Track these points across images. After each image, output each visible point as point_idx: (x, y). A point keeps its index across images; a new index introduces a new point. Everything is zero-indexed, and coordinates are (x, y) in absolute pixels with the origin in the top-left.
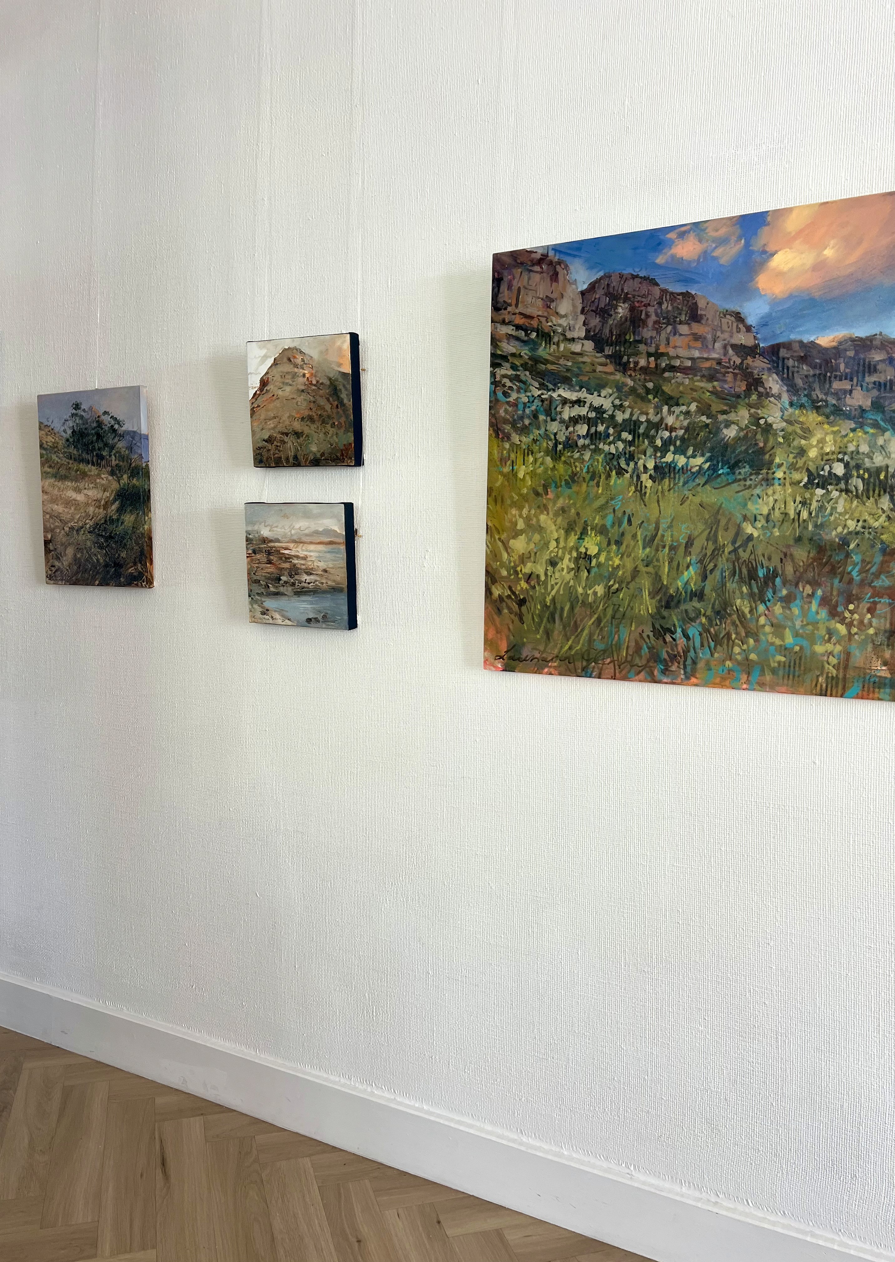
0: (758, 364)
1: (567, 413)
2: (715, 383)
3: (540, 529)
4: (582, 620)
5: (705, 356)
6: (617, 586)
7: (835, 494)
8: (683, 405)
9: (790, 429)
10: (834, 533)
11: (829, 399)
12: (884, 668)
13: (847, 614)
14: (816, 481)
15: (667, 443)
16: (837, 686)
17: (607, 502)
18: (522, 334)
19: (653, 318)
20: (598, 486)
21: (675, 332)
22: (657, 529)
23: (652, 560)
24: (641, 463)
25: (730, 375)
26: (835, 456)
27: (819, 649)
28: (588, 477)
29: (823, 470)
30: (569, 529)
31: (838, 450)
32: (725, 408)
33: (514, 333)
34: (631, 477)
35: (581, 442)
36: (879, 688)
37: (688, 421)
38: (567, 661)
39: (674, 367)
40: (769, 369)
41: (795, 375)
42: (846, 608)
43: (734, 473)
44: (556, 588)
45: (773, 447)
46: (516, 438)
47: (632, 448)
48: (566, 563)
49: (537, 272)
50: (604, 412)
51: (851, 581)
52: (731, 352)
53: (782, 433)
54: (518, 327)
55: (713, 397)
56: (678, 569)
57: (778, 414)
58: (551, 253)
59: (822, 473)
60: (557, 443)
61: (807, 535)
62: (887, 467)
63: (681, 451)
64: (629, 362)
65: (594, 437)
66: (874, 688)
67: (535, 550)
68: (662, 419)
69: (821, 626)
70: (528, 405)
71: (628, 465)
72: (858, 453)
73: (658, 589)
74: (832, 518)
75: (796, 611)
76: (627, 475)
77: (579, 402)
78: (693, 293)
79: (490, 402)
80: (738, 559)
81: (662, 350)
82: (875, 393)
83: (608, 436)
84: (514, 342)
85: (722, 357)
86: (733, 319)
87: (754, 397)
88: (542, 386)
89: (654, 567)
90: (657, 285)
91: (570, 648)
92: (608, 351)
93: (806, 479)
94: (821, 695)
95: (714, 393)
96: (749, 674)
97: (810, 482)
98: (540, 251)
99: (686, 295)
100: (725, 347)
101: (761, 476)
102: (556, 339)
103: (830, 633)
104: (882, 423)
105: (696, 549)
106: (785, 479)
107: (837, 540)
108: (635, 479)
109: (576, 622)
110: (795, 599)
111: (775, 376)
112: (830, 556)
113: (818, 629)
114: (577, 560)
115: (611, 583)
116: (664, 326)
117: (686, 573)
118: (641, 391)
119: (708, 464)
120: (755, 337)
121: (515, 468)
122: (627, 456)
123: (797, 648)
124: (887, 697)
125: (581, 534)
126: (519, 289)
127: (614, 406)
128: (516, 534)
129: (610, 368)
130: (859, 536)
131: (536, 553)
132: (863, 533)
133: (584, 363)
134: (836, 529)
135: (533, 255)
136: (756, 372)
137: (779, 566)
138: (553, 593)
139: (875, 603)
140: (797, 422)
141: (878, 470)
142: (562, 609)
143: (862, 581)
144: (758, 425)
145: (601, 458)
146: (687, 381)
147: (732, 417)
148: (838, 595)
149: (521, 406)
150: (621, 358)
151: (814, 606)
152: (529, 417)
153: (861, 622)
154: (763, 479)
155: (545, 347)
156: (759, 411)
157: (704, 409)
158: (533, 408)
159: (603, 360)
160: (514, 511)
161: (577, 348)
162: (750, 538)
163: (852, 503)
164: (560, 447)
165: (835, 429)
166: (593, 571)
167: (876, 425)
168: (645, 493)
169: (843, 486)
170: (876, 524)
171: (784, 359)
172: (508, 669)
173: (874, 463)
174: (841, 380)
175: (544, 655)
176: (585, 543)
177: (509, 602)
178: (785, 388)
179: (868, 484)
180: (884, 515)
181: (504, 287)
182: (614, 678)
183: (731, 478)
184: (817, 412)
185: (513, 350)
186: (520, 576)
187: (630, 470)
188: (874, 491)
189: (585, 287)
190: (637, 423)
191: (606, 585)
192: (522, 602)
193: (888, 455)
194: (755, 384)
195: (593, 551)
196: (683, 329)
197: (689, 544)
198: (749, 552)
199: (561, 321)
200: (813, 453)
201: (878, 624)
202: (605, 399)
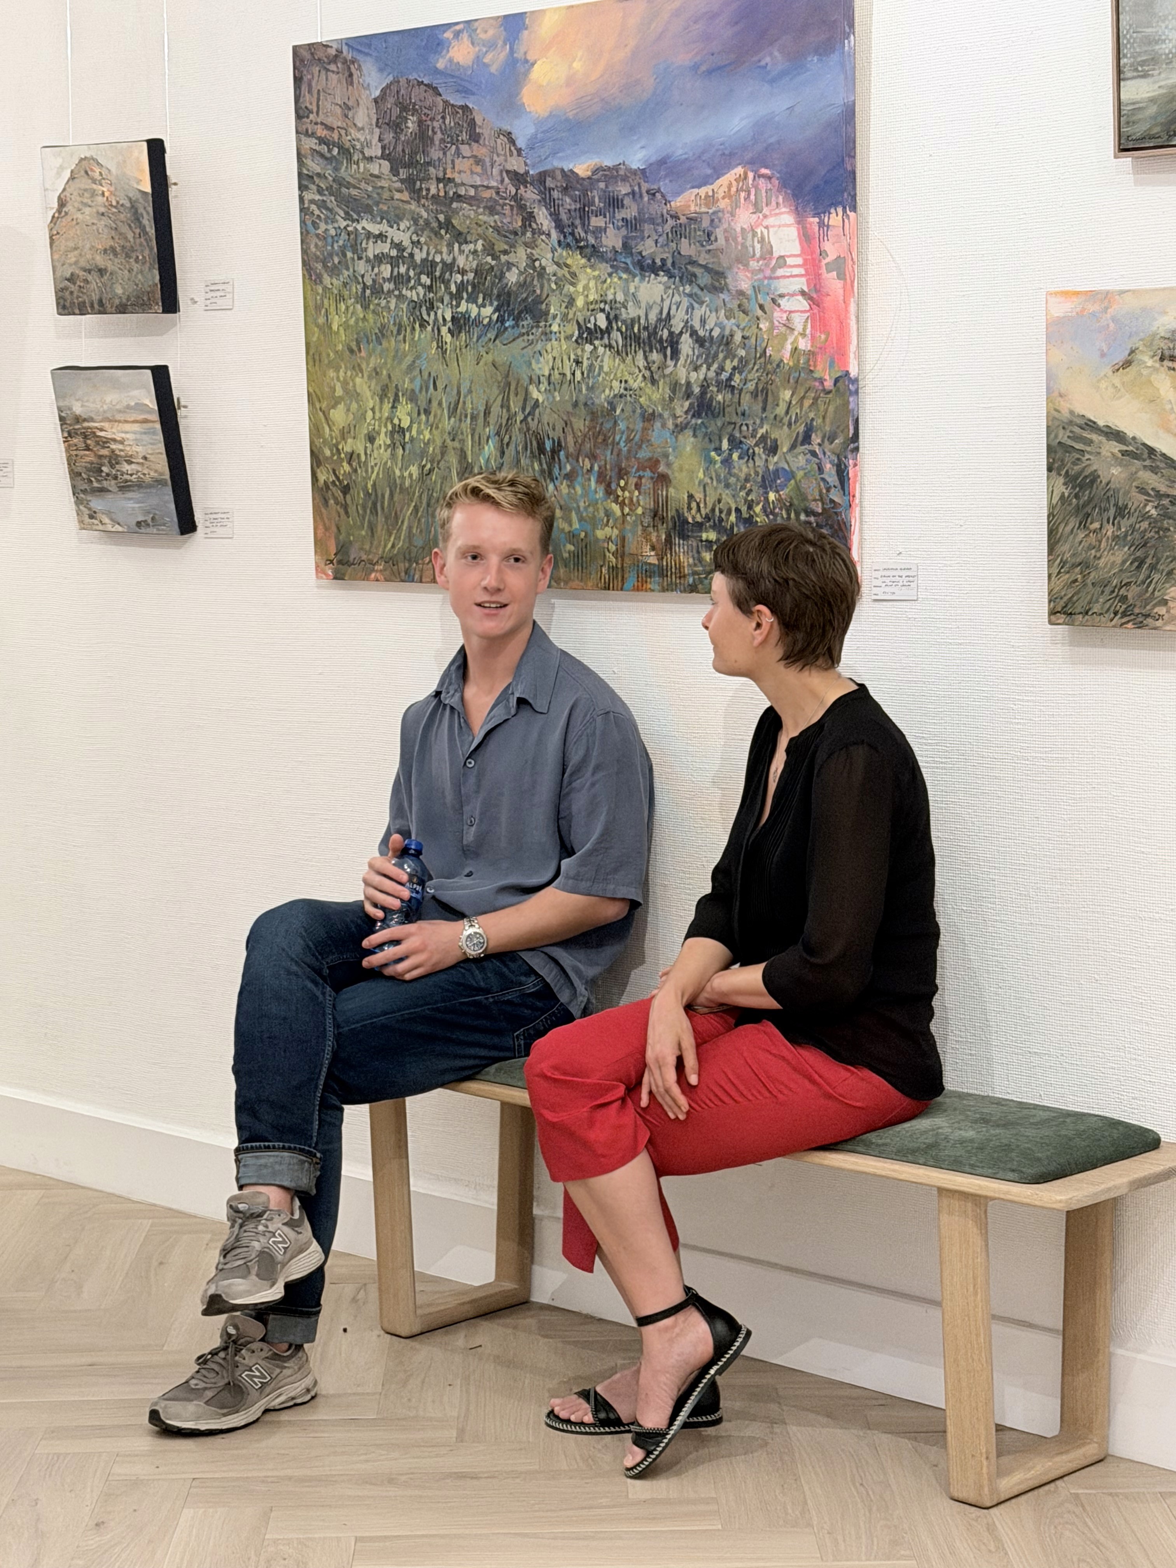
0: (530, 194)
1: (373, 249)
2: (496, 217)
3: (356, 396)
4: (401, 511)
5: (485, 184)
6: (429, 466)
7: (601, 350)
8: (471, 242)
9: (560, 273)
10: (603, 396)
11: (589, 238)
12: (653, 553)
13: (620, 493)
14: (585, 335)
15: (461, 287)
16: (617, 576)
17: (414, 362)
18: (325, 150)
19: (439, 135)
20: (405, 341)
21: (458, 153)
22: (459, 393)
23: (457, 432)
24: (440, 312)
25: (508, 207)
26: (597, 306)
27: (600, 534)
28: (395, 330)
29: (589, 321)
30: (383, 396)
31: (599, 299)
32: (506, 247)
33: (317, 147)
34: (433, 330)
35: (387, 286)
36: (650, 577)
37: (476, 262)
38: (391, 562)
39: (460, 196)
40: (540, 201)
41: (561, 209)
42: (618, 485)
43: (518, 326)
44: (376, 469)
45: (548, 296)
46: (327, 280)
47: (432, 295)
48: (383, 439)
49: (333, 72)
50: (404, 250)
51: (619, 454)
52: (507, 180)
53: (553, 278)
54: (320, 140)
55: (495, 235)
56: (479, 443)
57: (550, 255)
58: (344, 49)
59: (589, 325)
60: (365, 287)
61: (582, 399)
62: (639, 318)
63: (472, 299)
64: (421, 189)
65: (399, 280)
66: (646, 577)
67: (354, 422)
68: (454, 259)
69: (599, 506)
70: (336, 238)
71: (429, 315)
72: (615, 302)
73: (465, 468)
74: (600, 379)
75: (579, 490)
76: (429, 328)
77: (381, 237)
78: (471, 106)
79: (302, 233)
80: (528, 429)
81: (449, 174)
82: (624, 231)
83: (409, 279)
84: (318, 158)
85: (500, 186)
86: (506, 139)
87: (529, 234)
88: (348, 217)
89: (460, 441)
90: (440, 95)
91: (393, 546)
92: (403, 173)
93: (577, 333)
94: (605, 589)
95: (496, 229)
97: (580, 336)
98: (334, 46)
99: (465, 108)
100: (501, 171)
101: (540, 330)
102: (355, 158)
103: (608, 514)
104: (631, 267)
105: (492, 419)
106: (560, 333)
107: (606, 405)
108: (436, 331)
109: (396, 513)
110: (577, 476)
111: (544, 208)
112: (602, 424)
113: (598, 510)
114: (392, 433)
115: (424, 462)
116: (449, 145)
117: (486, 448)
118: (435, 225)
119: (497, 314)
120: (525, 162)
121: (329, 317)
122: (428, 304)
123: (583, 535)
124: (657, 587)
125: (394, 401)
126: (318, 92)
127: (413, 243)
128: (336, 402)
129: (406, 196)
130: (623, 400)
131: (355, 427)
132: (626, 396)
133: (382, 188)
134: (604, 391)
135: (328, 50)
136: (528, 204)
137: (562, 435)
138: (374, 476)
139: (640, 478)
140: (567, 266)
141: (633, 322)
142: (383, 496)
143: (629, 451)
144: (534, 268)
145: (404, 306)
146: (472, 213)
147: (511, 258)
148: (611, 470)
149: (330, 240)
150: (415, 183)
151: (593, 484)
152: (337, 255)
153: (631, 499)
154: (542, 333)
155: (347, 167)
156: (534, 252)
157: (490, 250)
158: (341, 243)
159: (398, 185)
160: (332, 373)
161: (374, 168)
162: (536, 404)
163: (614, 361)
164: (368, 292)
165: (596, 273)
166: (408, 447)
167: (627, 270)
168: (446, 349)
169: (606, 341)
170: (635, 386)
171: (550, 189)
172: (338, 576)
173: (628, 313)
174: (596, 216)
175: (370, 557)
176: (398, 413)
177: (334, 489)
178: (553, 224)
179: (626, 338)
180: (641, 375)
181: (304, 89)
183: (517, 332)
184: (581, 254)
185: (319, 170)
186: (343, 456)
187: (431, 322)
188: (631, 345)
189: (377, 93)
190: (433, 264)
191: (419, 465)
192: (346, 490)
193: (637, 303)
194: (529, 218)
195: (405, 424)
196: (465, 150)
197: (487, 413)
198: (536, 421)
199: (359, 135)
200: (580, 302)
201: (645, 503)
202: (402, 235)
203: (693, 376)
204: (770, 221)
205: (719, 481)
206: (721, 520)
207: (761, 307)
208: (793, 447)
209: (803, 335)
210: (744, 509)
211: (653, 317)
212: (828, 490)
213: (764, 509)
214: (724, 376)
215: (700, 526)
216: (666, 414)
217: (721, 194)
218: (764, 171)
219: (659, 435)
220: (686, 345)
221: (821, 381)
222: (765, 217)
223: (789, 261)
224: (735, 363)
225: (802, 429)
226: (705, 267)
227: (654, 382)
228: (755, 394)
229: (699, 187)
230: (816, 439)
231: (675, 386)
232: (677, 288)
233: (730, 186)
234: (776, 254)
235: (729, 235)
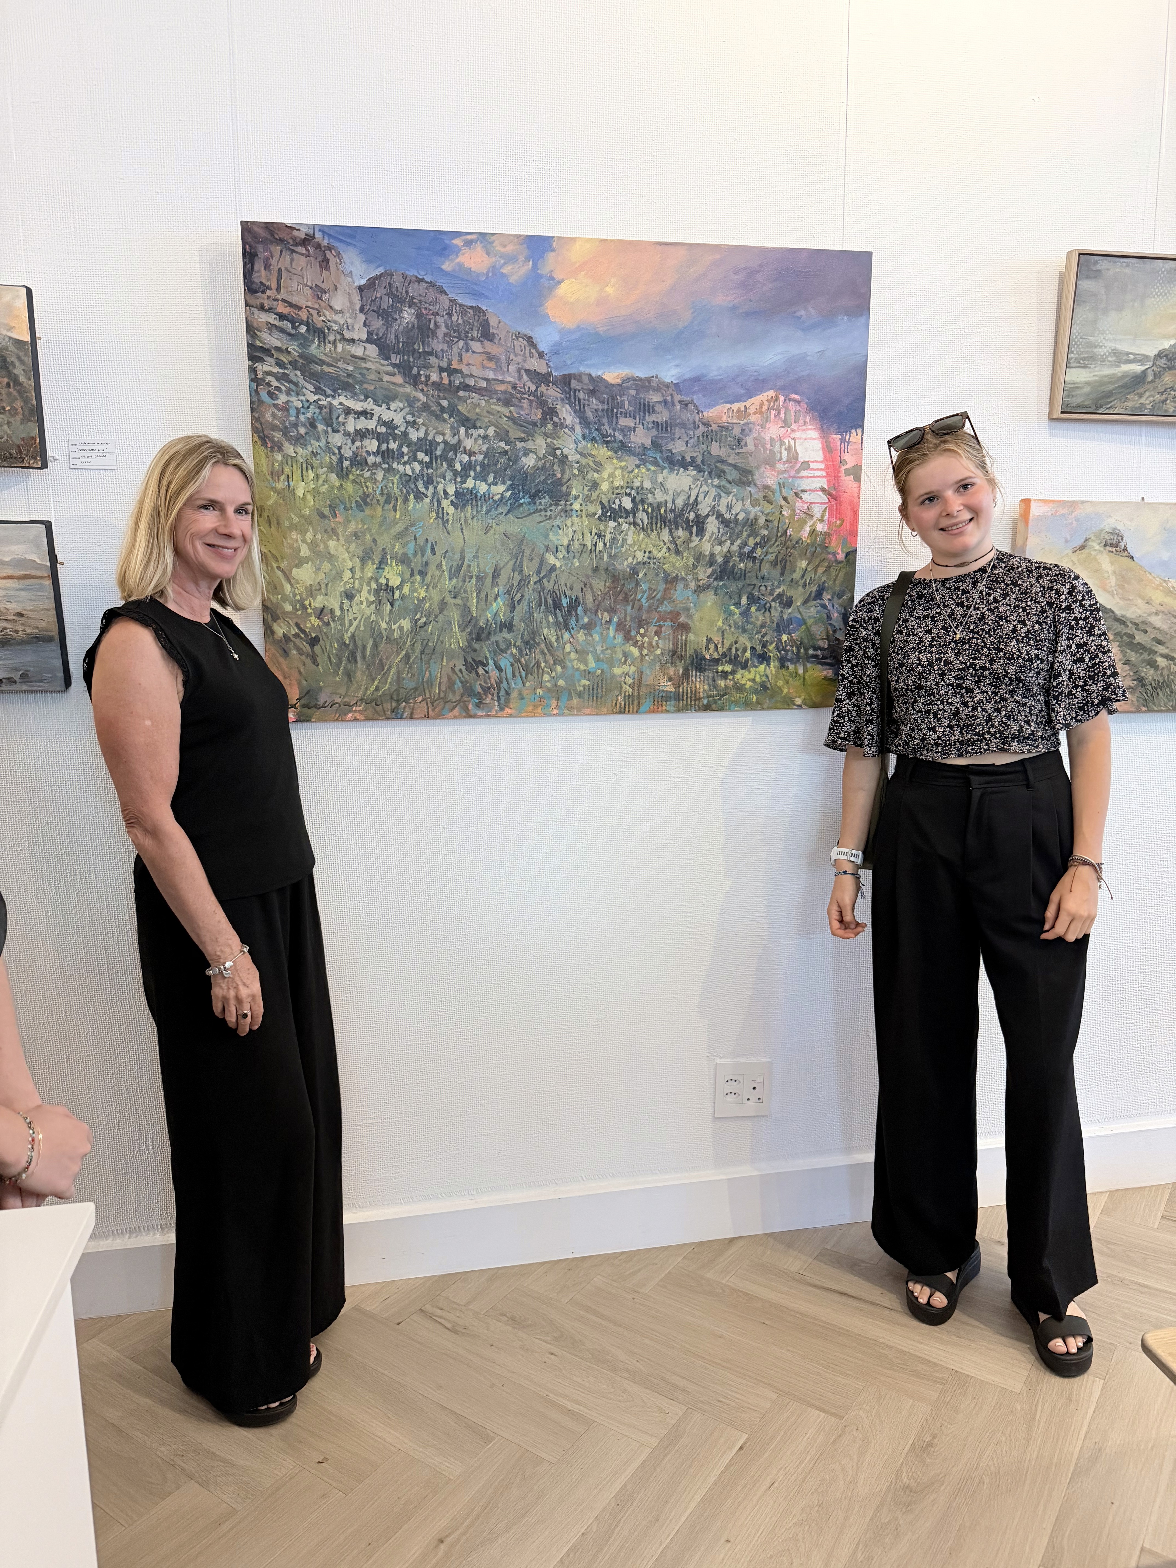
0: (552, 393)
1: (352, 424)
2: (512, 408)
3: (330, 557)
4: (387, 659)
5: (500, 378)
6: (424, 619)
7: (625, 527)
8: (481, 428)
9: (584, 461)
10: (626, 563)
11: (616, 434)
12: (669, 683)
13: (639, 638)
14: (609, 514)
15: (467, 468)
16: (633, 704)
17: (406, 529)
18: (288, 326)
19: (443, 329)
20: (395, 510)
21: (467, 348)
22: (463, 558)
23: (460, 591)
24: (440, 487)
25: (526, 401)
26: (623, 491)
27: (617, 671)
28: (382, 500)
29: (614, 503)
30: (365, 559)
31: (626, 485)
32: (523, 435)
33: (277, 323)
34: (432, 502)
35: (371, 459)
36: (666, 701)
37: (487, 446)
38: (374, 703)
39: (468, 386)
40: (562, 399)
41: (586, 408)
42: (638, 632)
43: (535, 503)
44: (355, 623)
45: (570, 479)
46: (289, 449)
47: (430, 471)
48: (365, 595)
49: (302, 254)
50: (396, 427)
51: (640, 608)
52: (525, 377)
53: (577, 466)
54: (282, 317)
55: (510, 423)
56: (486, 601)
57: (573, 446)
58: (318, 235)
59: (613, 506)
60: (341, 459)
61: (603, 565)
62: (666, 502)
63: (481, 477)
64: (419, 374)
65: (387, 455)
66: (662, 701)
67: (326, 581)
68: (459, 441)
69: (618, 649)
70: (302, 410)
71: (427, 488)
72: (642, 488)
73: (468, 621)
74: (623, 550)
75: (597, 637)
76: (427, 500)
77: (365, 413)
78: (484, 308)
79: (252, 402)
80: (543, 589)
81: (455, 365)
82: (654, 432)
83: (402, 455)
84: (276, 334)
85: (517, 382)
86: (525, 342)
87: (550, 427)
88: (318, 390)
89: (462, 599)
90: (446, 294)
91: (377, 689)
92: (396, 359)
93: (600, 512)
94: (620, 712)
95: (511, 418)
96: (558, 699)
97: (604, 514)
98: (304, 230)
99: (477, 309)
100: (519, 371)
101: (560, 507)
102: (331, 338)
103: (626, 655)
104: (660, 461)
105: (502, 579)
106: (581, 511)
107: (628, 570)
108: (436, 504)
109: (381, 660)
110: (595, 627)
111: (567, 406)
112: (624, 585)
113: (615, 653)
114: (377, 591)
115: (418, 616)
116: (456, 340)
117: (494, 605)
118: (436, 409)
119: (510, 492)
120: (547, 364)
121: (291, 483)
122: (425, 479)
123: (599, 672)
124: (672, 708)
125: (380, 563)
126: (280, 270)
127: (408, 423)
128: (300, 563)
129: (399, 379)
130: (646, 567)
131: (327, 584)
132: (649, 563)
133: (368, 369)
134: (627, 559)
135: (295, 233)
136: (550, 401)
137: (580, 595)
138: (352, 629)
139: (660, 627)
140: (590, 455)
141: (659, 505)
142: (364, 647)
143: (650, 607)
144: (555, 455)
145: (395, 479)
146: (483, 403)
147: (530, 445)
148: (631, 621)
149: (293, 412)
150: (411, 369)
151: (612, 632)
152: (304, 425)
153: (650, 644)
154: (562, 510)
155: (319, 345)
156: (555, 442)
157: (503, 435)
158: (309, 415)
159: (390, 369)
160: (294, 535)
161: (358, 351)
162: (553, 568)
163: (639, 535)
164: (346, 463)
165: (623, 464)
166: (396, 604)
167: (655, 463)
168: (448, 520)
169: (631, 519)
170: (660, 555)
171: (575, 390)
172: (303, 718)
173: (656, 499)
174: (626, 417)
175: (346, 699)
176: (385, 573)
177: (297, 641)
178: (578, 420)
179: (652, 518)
180: (665, 547)
181: (259, 265)
182: (427, 717)
183: (532, 508)
184: (607, 447)
185: (278, 344)
186: (309, 610)
187: (429, 494)
188: (656, 524)
189: (363, 282)
190: (433, 444)
191: (412, 619)
192: (314, 642)
193: (666, 491)
194: (550, 413)
195: (395, 581)
196: (476, 346)
197: (496, 574)
198: (552, 582)
199: (336, 318)
200: (605, 487)
201: (663, 645)
202: (395, 414)
203: (717, 549)
204: (797, 435)
205: (737, 628)
206: (736, 656)
207: (785, 499)
208: (805, 602)
209: (821, 520)
210: (759, 648)
211: (680, 502)
212: (835, 632)
213: (777, 648)
214: (747, 549)
215: (717, 661)
216: (689, 578)
217: (752, 410)
218: (793, 396)
219: (680, 593)
220: (712, 525)
221: (834, 554)
222: (793, 431)
223: (812, 465)
224: (758, 539)
225: (814, 588)
226: (735, 466)
227: (678, 552)
228: (774, 564)
229: (732, 402)
230: (826, 596)
231: (698, 557)
232: (706, 481)
233: (761, 405)
234: (801, 460)
235: (758, 441)
